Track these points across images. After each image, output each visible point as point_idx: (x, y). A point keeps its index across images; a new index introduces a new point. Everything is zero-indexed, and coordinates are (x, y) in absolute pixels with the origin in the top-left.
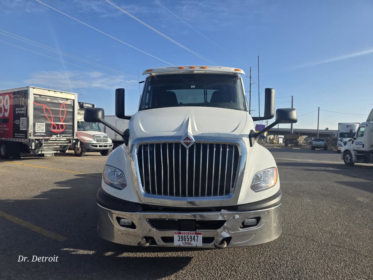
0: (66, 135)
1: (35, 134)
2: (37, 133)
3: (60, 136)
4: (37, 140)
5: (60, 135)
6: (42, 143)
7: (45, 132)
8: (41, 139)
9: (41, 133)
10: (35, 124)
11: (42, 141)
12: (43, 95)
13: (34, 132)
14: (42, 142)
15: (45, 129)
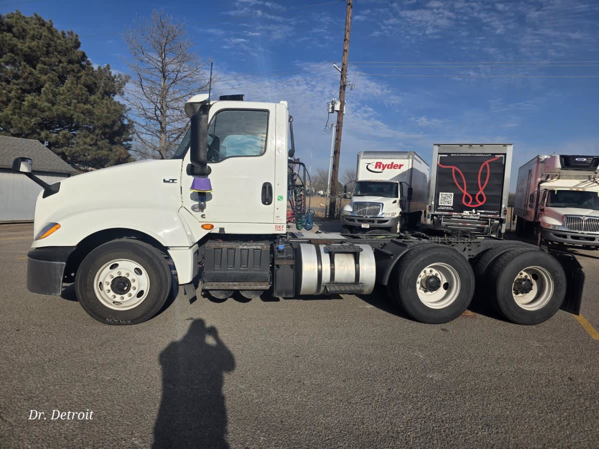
0: (486, 211)
1: (438, 208)
2: (441, 206)
3: (476, 213)
4: (436, 215)
5: (476, 210)
6: (441, 221)
7: (452, 205)
8: (440, 215)
9: (447, 206)
10: (439, 194)
11: (441, 217)
12: (453, 154)
13: (437, 205)
14: (440, 219)
15: (452, 202)
